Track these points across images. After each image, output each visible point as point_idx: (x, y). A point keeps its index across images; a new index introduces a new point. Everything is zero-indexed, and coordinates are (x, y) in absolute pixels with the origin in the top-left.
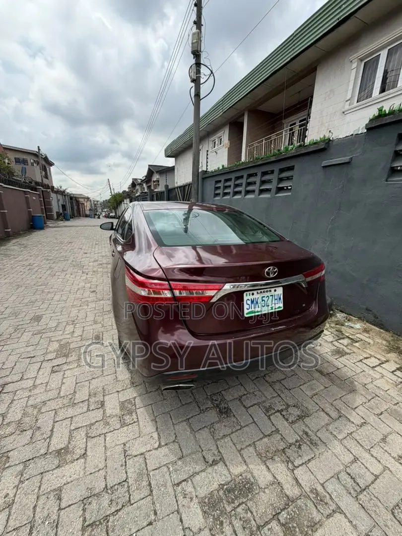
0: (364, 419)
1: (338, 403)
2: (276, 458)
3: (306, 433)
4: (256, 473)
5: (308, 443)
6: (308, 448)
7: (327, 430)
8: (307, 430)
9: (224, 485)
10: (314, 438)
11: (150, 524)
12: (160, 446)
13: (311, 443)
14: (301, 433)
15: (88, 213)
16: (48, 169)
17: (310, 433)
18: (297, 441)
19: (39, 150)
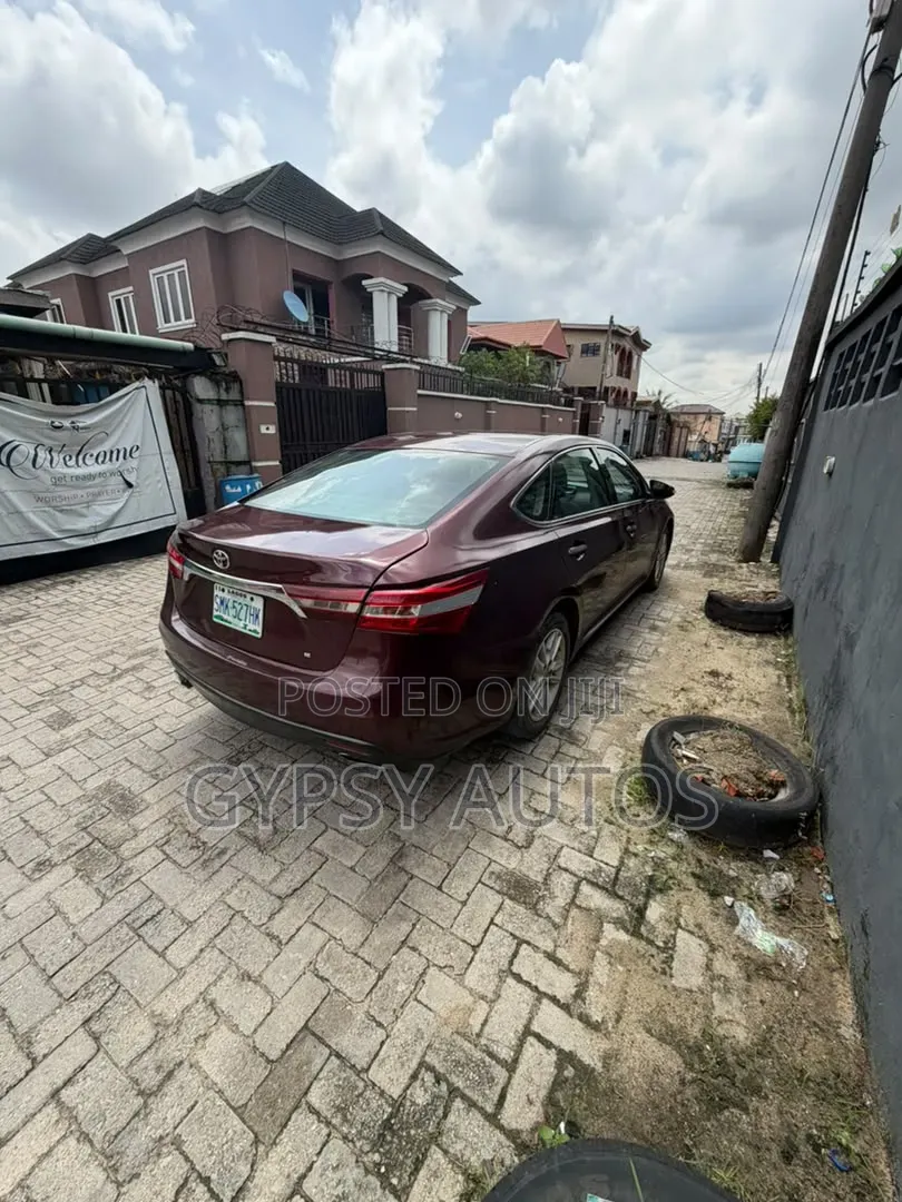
0: (290, 939)
1: (313, 893)
2: (171, 828)
3: (223, 852)
4: (147, 812)
5: (205, 857)
6: (195, 858)
7: (239, 880)
8: (230, 853)
9: (130, 792)
10: (217, 864)
11: (90, 759)
12: (167, 734)
13: (205, 861)
14: (221, 845)
15: (693, 448)
16: (635, 357)
17: (226, 857)
18: (204, 843)
19: (612, 322)
